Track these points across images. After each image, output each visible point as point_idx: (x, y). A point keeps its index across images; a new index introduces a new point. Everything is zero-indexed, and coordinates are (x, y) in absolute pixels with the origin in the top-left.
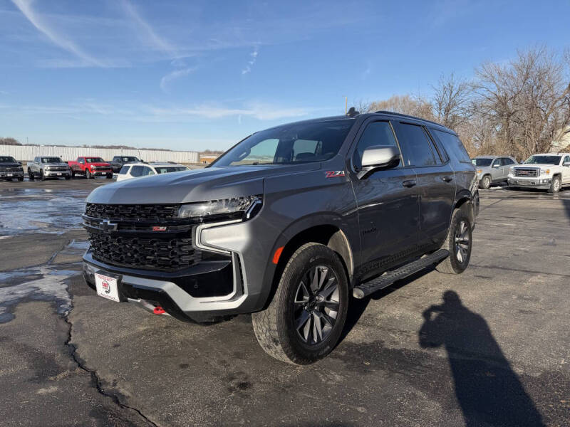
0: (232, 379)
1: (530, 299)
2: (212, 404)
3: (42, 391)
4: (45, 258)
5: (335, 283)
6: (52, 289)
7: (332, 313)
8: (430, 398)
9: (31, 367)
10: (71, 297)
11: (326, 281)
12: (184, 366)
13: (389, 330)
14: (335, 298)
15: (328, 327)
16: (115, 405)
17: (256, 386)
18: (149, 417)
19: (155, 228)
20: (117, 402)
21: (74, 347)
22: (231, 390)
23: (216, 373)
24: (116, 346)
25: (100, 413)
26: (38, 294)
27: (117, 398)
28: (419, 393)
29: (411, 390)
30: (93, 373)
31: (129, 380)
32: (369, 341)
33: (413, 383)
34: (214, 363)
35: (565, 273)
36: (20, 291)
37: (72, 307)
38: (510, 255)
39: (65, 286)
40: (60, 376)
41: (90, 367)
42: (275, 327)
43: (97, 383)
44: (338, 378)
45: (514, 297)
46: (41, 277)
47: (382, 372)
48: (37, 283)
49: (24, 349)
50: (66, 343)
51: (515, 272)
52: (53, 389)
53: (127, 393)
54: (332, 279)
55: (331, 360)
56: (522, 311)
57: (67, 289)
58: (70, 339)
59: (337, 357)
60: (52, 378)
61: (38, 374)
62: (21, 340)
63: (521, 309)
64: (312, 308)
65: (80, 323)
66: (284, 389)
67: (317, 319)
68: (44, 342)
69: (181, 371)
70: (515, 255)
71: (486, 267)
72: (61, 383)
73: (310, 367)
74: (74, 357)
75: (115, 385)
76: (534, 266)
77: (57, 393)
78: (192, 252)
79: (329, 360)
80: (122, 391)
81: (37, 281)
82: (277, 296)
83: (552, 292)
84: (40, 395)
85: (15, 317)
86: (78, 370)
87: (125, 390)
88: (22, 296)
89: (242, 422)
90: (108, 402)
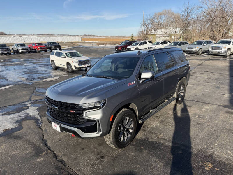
0: (98, 154)
1: (202, 118)
2: (93, 165)
3: (39, 160)
4: (28, 98)
5: (132, 121)
6: (34, 114)
7: (131, 131)
8: (160, 162)
9: (33, 150)
10: (41, 118)
11: (129, 121)
12: (83, 149)
13: (151, 133)
14: (132, 126)
15: (129, 136)
16: (62, 165)
17: (106, 157)
18: (73, 169)
19: (71, 111)
20: (63, 164)
21: (45, 141)
22: (98, 159)
23: (93, 152)
24: (60, 141)
25: (58, 168)
26: (28, 117)
27: (63, 162)
28: (157, 160)
29: (155, 158)
30: (54, 152)
31: (66, 155)
32: (144, 138)
33: (155, 156)
34: (92, 148)
35: (219, 104)
36: (22, 115)
37: (42, 122)
38: (201, 94)
39: (38, 112)
40: (43, 154)
41: (52, 150)
42: (111, 140)
43: (55, 156)
44: (132, 154)
45: (197, 117)
46: (28, 108)
47: (146, 151)
48: (27, 111)
49: (29, 142)
50: (43, 139)
51: (200, 103)
52: (42, 159)
53: (65, 160)
54: (131, 120)
55: (131, 146)
56: (198, 124)
57: (39, 114)
58: (43, 138)
59: (133, 145)
60: (41, 155)
61: (36, 153)
62: (27, 138)
63: (198, 122)
64: (124, 130)
65: (46, 130)
66: (115, 158)
67: (126, 134)
68: (35, 139)
69: (82, 151)
70: (203, 94)
71: (190, 101)
72: (44, 157)
73: (123, 149)
74: (46, 145)
75: (61, 157)
76: (208, 100)
77: (43, 161)
78: (83, 119)
79: (130, 147)
80: (64, 159)
81: (27, 110)
82: (112, 130)
83: (211, 114)
84: (38, 161)
85: (23, 128)
86: (49, 151)
87: (65, 159)
88: (23, 118)
89: (102, 171)
90: (60, 163)
